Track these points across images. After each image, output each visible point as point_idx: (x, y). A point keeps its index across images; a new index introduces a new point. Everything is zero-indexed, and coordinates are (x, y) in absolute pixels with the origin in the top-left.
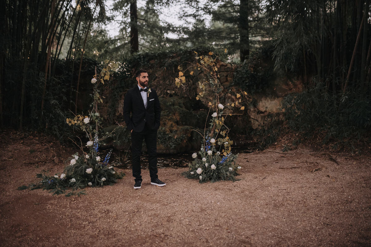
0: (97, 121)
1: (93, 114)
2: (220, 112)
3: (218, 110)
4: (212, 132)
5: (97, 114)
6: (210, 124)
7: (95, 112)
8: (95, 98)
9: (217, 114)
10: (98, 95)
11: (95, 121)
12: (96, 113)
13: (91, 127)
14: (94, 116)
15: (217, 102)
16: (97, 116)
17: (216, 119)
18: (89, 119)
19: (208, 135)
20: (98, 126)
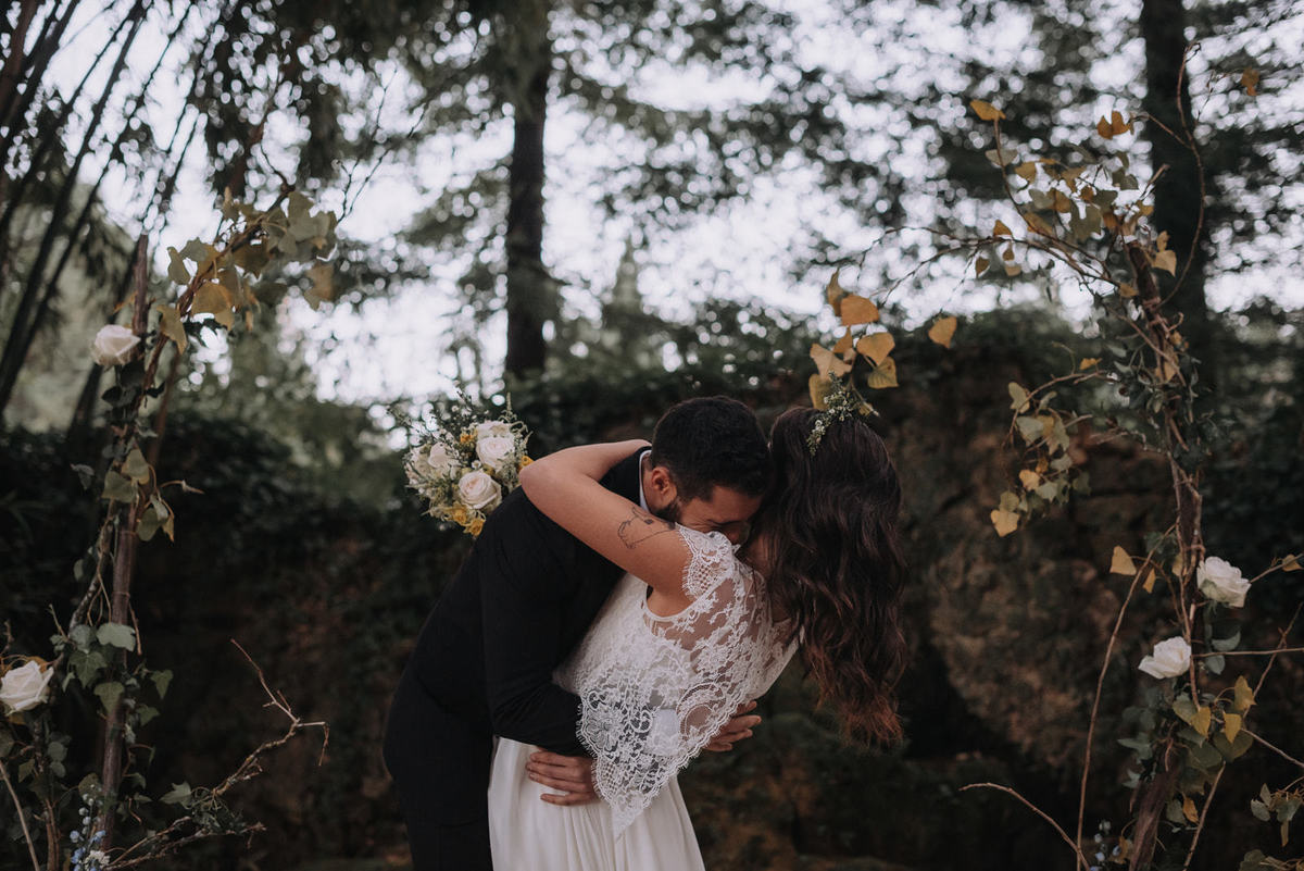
0: (110, 694)
1: (80, 634)
2: (1219, 635)
3: (1199, 612)
4: (1146, 822)
5: (120, 635)
6: (1126, 742)
7: (105, 621)
8: (115, 487)
9: (1188, 650)
10: (136, 463)
11: (99, 691)
12: (109, 626)
13: (57, 749)
14: (95, 644)
15: (1188, 540)
16: (115, 652)
17: (1184, 697)
18: (51, 671)
19: (1108, 854)
20: (122, 744)
